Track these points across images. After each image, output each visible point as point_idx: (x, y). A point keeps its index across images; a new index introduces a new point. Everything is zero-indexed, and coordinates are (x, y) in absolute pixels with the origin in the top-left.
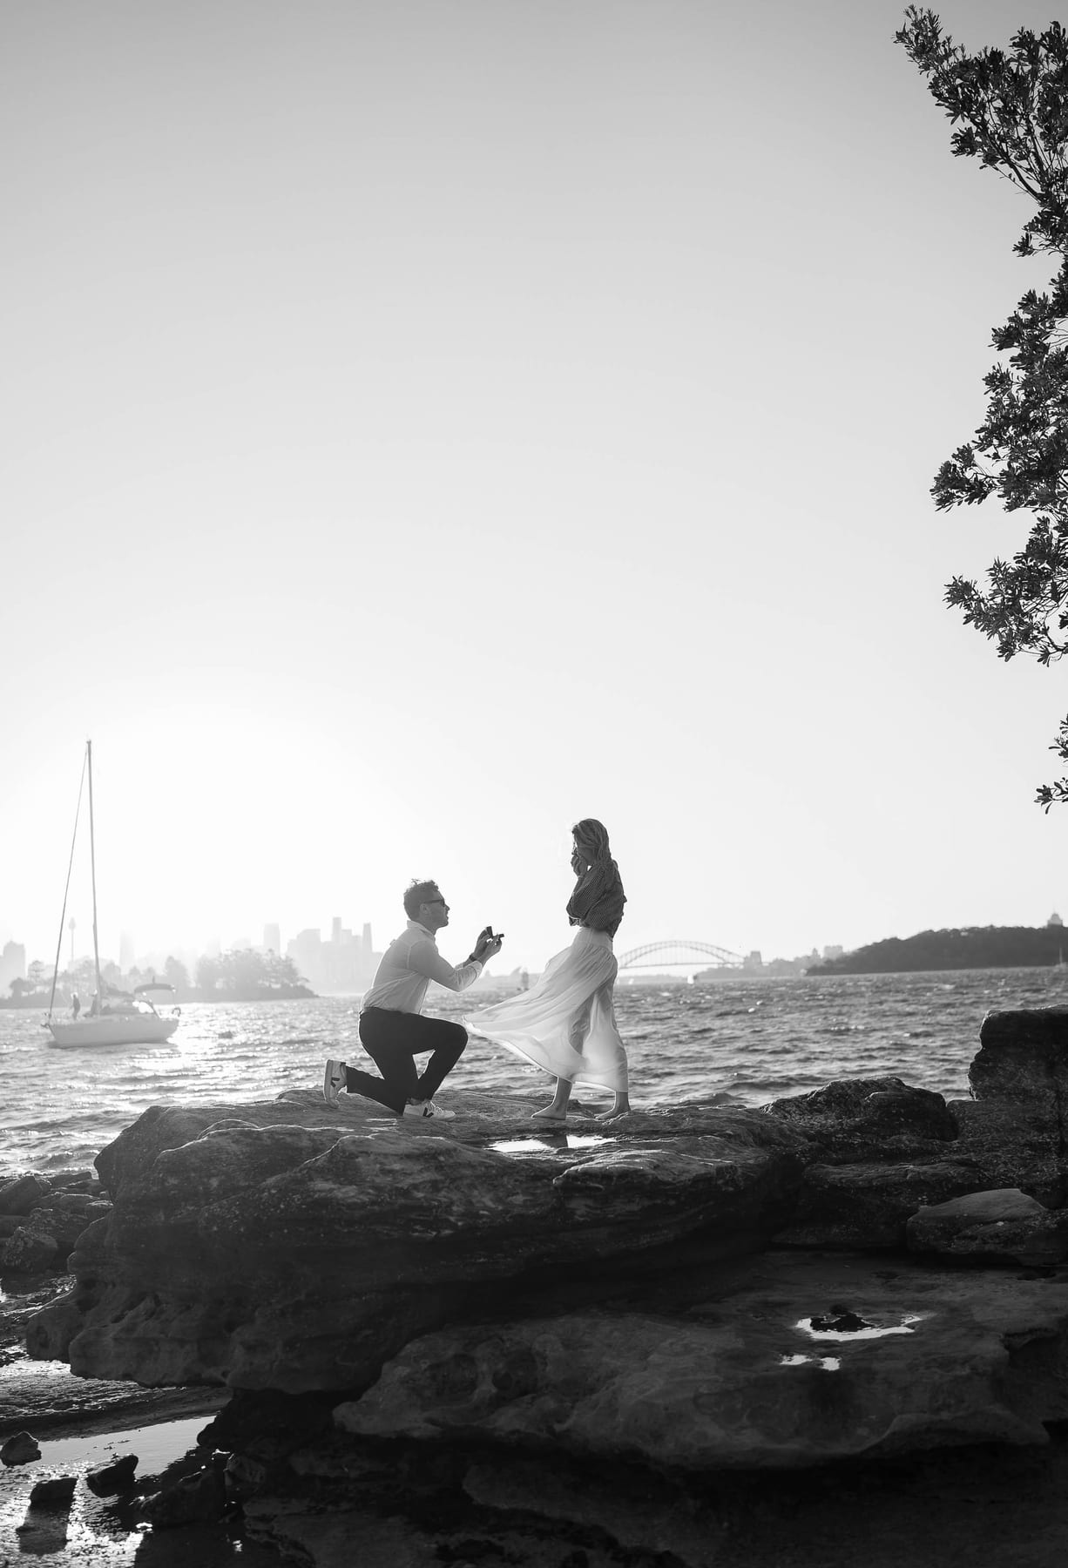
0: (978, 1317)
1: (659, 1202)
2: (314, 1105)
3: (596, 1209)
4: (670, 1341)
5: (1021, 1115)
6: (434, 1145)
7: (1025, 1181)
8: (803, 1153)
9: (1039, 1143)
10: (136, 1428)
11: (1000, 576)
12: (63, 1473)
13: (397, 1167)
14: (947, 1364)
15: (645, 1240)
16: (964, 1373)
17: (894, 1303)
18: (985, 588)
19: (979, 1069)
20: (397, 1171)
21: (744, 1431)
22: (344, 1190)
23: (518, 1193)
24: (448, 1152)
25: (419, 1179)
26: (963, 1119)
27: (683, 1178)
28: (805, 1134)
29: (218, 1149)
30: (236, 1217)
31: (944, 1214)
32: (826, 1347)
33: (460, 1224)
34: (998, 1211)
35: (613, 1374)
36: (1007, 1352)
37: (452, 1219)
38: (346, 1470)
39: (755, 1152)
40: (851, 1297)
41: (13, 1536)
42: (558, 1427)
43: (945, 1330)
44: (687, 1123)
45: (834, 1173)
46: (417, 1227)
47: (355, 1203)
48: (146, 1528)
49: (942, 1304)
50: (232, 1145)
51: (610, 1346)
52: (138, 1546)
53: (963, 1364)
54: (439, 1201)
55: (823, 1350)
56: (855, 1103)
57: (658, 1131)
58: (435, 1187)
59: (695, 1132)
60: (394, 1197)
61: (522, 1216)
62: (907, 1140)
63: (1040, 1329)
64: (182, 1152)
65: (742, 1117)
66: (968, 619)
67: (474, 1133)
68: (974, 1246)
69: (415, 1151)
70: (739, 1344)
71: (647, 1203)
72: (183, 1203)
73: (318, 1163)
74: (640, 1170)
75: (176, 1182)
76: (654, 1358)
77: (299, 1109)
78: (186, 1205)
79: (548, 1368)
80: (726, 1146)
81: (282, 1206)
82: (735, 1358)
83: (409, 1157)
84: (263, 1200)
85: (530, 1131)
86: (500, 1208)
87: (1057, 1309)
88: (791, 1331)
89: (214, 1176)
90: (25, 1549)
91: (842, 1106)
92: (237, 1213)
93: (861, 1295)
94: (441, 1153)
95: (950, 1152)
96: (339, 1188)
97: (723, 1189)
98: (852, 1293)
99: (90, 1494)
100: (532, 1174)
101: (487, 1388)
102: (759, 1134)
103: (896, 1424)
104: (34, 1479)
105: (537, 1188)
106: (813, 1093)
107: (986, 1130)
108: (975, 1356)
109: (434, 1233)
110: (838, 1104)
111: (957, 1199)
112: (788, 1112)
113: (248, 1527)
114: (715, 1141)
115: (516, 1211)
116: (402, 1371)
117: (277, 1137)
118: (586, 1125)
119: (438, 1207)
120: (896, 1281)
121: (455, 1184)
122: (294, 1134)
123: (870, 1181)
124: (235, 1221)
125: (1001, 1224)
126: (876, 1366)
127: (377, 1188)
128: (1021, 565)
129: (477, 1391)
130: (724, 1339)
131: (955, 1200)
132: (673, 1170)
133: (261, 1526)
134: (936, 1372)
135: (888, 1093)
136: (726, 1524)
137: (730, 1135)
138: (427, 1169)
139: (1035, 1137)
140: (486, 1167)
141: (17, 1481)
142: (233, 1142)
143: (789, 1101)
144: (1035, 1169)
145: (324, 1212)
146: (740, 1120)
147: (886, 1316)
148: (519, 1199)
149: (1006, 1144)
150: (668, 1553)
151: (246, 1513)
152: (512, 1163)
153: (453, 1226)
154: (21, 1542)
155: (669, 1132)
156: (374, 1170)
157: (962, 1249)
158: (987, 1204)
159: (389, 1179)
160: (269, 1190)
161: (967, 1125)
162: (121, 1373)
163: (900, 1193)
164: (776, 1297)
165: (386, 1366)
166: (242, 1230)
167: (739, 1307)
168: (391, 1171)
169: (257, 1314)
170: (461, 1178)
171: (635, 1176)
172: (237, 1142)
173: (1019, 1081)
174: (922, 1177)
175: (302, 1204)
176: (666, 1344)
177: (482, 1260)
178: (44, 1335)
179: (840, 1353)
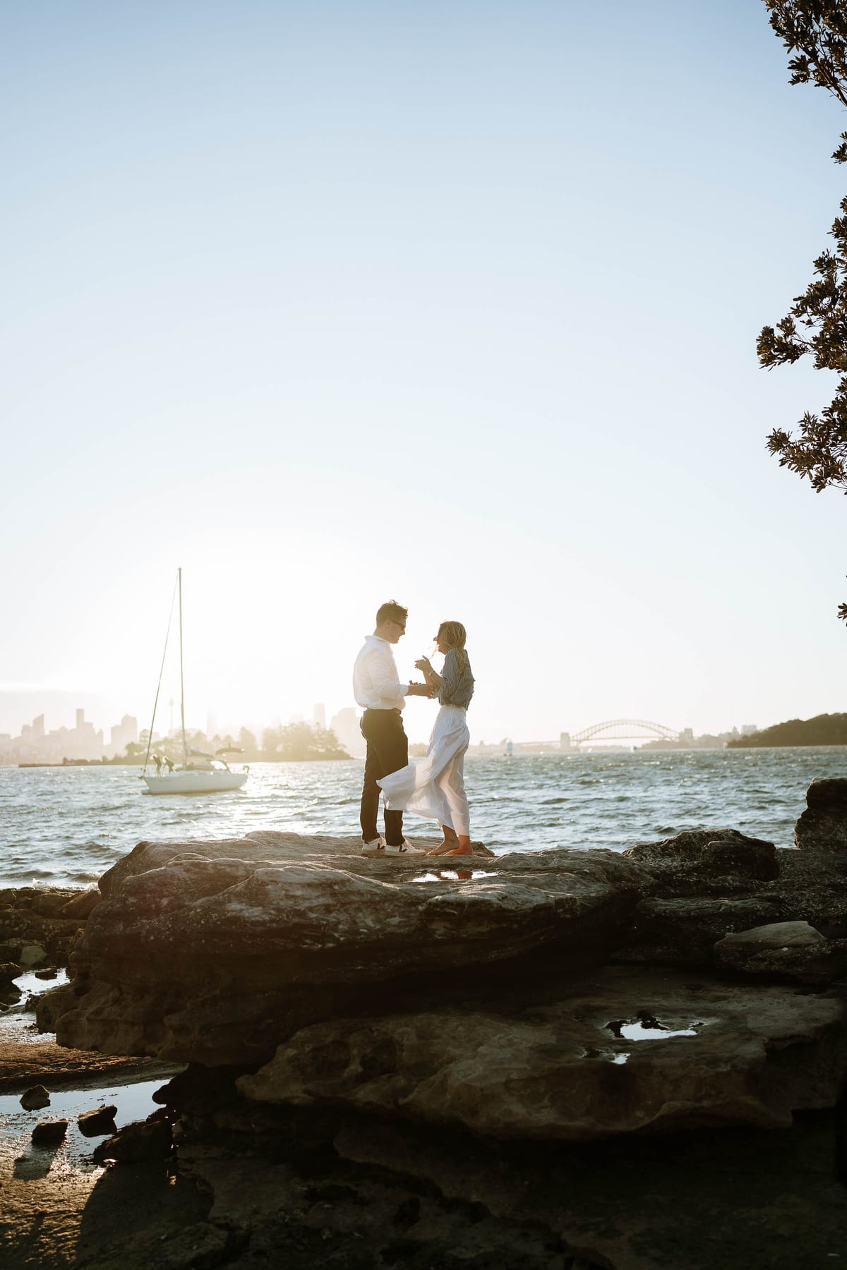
0: (750, 1025)
1: (504, 925)
2: (269, 843)
3: (453, 930)
4: (499, 1036)
5: (832, 861)
6: (332, 877)
7: (821, 914)
8: (645, 888)
9: (841, 884)
10: (125, 1085)
11: (810, 426)
12: (63, 1117)
13: (299, 893)
14: (714, 1061)
15: (493, 955)
16: (725, 1070)
17: (689, 1011)
18: (796, 436)
19: (804, 825)
20: (298, 897)
21: (543, 1110)
22: (251, 911)
23: (395, 916)
24: (343, 882)
25: (315, 903)
26: (783, 864)
27: (524, 907)
28: (652, 873)
29: (171, 876)
30: (169, 929)
31: (744, 940)
32: (621, 1045)
33: (342, 939)
34: (786, 939)
35: (452, 1060)
36: (765, 1054)
37: (336, 935)
38: (253, 1126)
39: (600, 887)
40: (656, 1004)
41: (11, 1165)
42: (402, 1101)
43: (721, 1034)
44: (553, 864)
45: (662, 905)
46: (308, 941)
47: (258, 921)
48: (110, 1163)
49: (726, 1012)
50: (185, 873)
51: (454, 1038)
52: (99, 1177)
53: (726, 1062)
54: (328, 921)
55: (619, 1047)
56: (697, 849)
57: (530, 868)
58: (328, 909)
59: (559, 870)
60: (291, 917)
61: (391, 934)
62: (731, 880)
63: (798, 1036)
64: (142, 878)
65: (600, 859)
66: (783, 462)
67: (388, 867)
68: (763, 966)
69: (316, 881)
70: (552, 1040)
71: (494, 926)
72: (139, 918)
73: (238, 889)
74: (488, 900)
75: (135, 901)
76: (482, 1049)
77: (254, 846)
78: (140, 919)
79: (404, 1054)
80: (579, 882)
81: (203, 922)
82: (544, 1051)
83: (309, 885)
84: (190, 917)
85: (432, 866)
86: (378, 927)
87: (817, 1019)
88: (598, 1030)
89: (165, 896)
90: (17, 1175)
91: (688, 851)
92: (170, 926)
93: (665, 1003)
94: (336, 883)
95: (766, 890)
96: (248, 909)
97: (562, 916)
98: (658, 1002)
99: (79, 1134)
100: (410, 901)
101: (355, 1067)
102: (613, 872)
103: (665, 1109)
104: (41, 1121)
105: (411, 912)
106: (666, 840)
107: (800, 873)
108: (737, 1057)
109: (320, 946)
110: (685, 850)
111: (759, 928)
112: (645, 856)
113: (180, 1166)
114: (571, 877)
115: (389, 930)
116: (291, 1052)
117: (219, 867)
118: (476, 863)
119: (326, 925)
120: (699, 993)
121: (345, 907)
122: (234, 866)
123: (689, 912)
124: (168, 932)
125: (785, 949)
126: (657, 1062)
127: (279, 910)
128: (828, 417)
129: (347, 1070)
130: (544, 1036)
131: (756, 928)
132: (518, 901)
133: (188, 1166)
134: (702, 1069)
135: (723, 842)
136: (526, 1183)
137: (586, 873)
138: (323, 895)
139: (839, 880)
140: (372, 895)
141: (27, 1122)
142: (185, 871)
143: (646, 846)
144: (831, 905)
145: (234, 927)
146: (597, 861)
147: (677, 1020)
148: (396, 920)
149: (813, 884)
150: (478, 1203)
151: (178, 1156)
152: (394, 892)
153: (336, 940)
154: (15, 1170)
155: (538, 870)
156: (280, 895)
157: (753, 968)
158: (779, 933)
159: (291, 902)
160: (196, 909)
161: (785, 868)
162: (90, 1045)
163: (712, 923)
164: (597, 1002)
165: (279, 1048)
166: (171, 939)
167: (566, 1010)
168: (293, 897)
169: (188, 1004)
170: (350, 903)
171: (483, 905)
172: (187, 871)
173: (835, 835)
174: (733, 910)
175: (218, 921)
176: (496, 1038)
177: (359, 968)
178: (48, 1014)
179: (633, 1050)
